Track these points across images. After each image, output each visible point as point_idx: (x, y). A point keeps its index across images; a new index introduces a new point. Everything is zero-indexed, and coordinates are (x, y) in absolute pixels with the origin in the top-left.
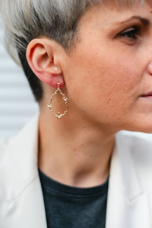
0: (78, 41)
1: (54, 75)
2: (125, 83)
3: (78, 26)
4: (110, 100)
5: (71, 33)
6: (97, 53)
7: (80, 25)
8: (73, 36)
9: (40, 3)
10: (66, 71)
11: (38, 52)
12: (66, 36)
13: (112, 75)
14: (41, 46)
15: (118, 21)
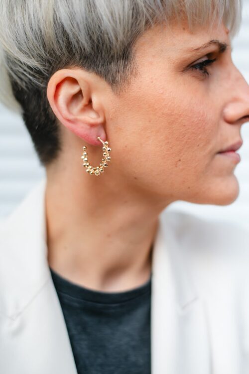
0: (134, 74)
1: (92, 126)
2: (200, 137)
3: (133, 51)
4: (180, 160)
5: (121, 62)
6: (162, 93)
7: (136, 50)
8: (125, 66)
9: (72, 17)
10: (111, 119)
11: (67, 91)
12: (113, 67)
13: (185, 126)
14: (74, 81)
15: (192, 46)
